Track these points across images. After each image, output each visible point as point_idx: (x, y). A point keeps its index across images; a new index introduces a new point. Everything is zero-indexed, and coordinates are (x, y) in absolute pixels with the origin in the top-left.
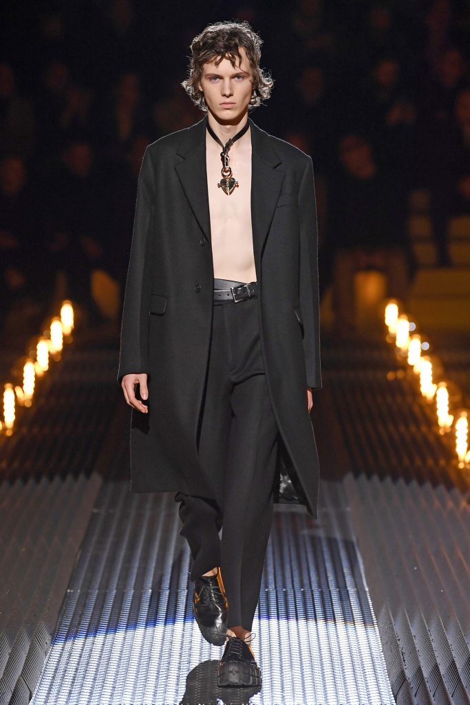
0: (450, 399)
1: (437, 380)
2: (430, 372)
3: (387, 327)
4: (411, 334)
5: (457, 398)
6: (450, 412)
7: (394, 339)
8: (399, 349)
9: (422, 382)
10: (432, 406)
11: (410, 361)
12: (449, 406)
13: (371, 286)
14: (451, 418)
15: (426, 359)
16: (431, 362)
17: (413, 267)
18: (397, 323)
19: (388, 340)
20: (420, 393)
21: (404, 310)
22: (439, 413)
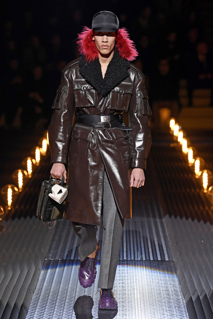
0: (193, 153)
1: (188, 146)
2: (186, 144)
3: (170, 128)
4: (180, 130)
5: (196, 153)
6: (194, 158)
7: (173, 132)
8: (175, 136)
9: (183, 147)
10: (187, 156)
11: (179, 140)
12: (193, 156)
13: (165, 113)
14: (194, 160)
15: (185, 139)
16: (187, 140)
17: (180, 107)
18: (174, 126)
19: (171, 132)
20: (182, 151)
21: (177, 122)
22: (189, 158)
